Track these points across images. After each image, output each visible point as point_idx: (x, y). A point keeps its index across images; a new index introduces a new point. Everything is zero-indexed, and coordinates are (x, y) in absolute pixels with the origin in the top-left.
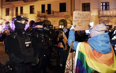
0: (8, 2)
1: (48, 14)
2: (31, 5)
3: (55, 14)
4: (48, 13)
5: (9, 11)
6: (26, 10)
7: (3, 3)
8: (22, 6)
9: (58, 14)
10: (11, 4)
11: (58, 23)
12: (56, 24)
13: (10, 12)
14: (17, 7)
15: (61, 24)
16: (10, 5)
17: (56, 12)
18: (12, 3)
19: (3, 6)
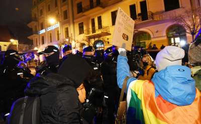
0: (80, 14)
1: (143, 20)
2: (113, 10)
3: (156, 18)
4: (142, 18)
5: (83, 27)
6: (106, 19)
7: (75, 16)
8: (100, 15)
9: (164, 16)
10: (84, 15)
11: (165, 34)
12: (160, 37)
13: (85, 28)
14: (93, 18)
15: (172, 34)
16: (83, 18)
17: (157, 13)
18: (86, 13)
19: (75, 21)
